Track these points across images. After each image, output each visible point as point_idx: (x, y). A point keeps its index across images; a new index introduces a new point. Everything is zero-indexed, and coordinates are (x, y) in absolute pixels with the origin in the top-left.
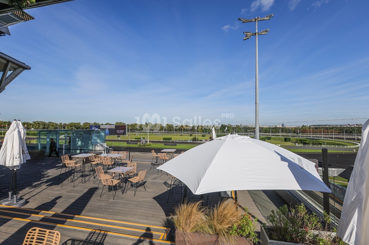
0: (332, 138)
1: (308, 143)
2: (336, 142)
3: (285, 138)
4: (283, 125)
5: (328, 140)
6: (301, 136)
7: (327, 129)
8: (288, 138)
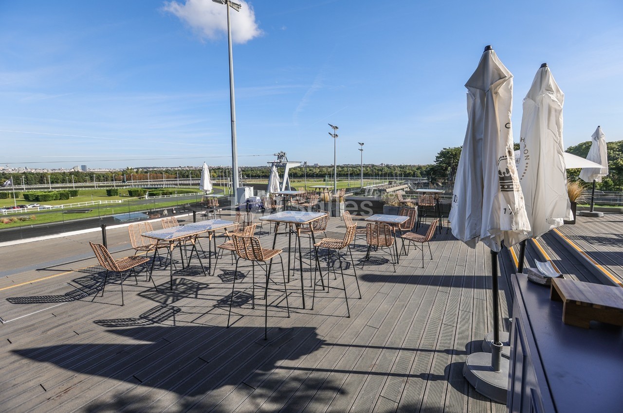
0: (176, 185)
1: (157, 193)
2: (184, 190)
3: (107, 190)
4: (84, 167)
5: (172, 188)
6: (133, 185)
7: (162, 173)
8: (114, 190)
